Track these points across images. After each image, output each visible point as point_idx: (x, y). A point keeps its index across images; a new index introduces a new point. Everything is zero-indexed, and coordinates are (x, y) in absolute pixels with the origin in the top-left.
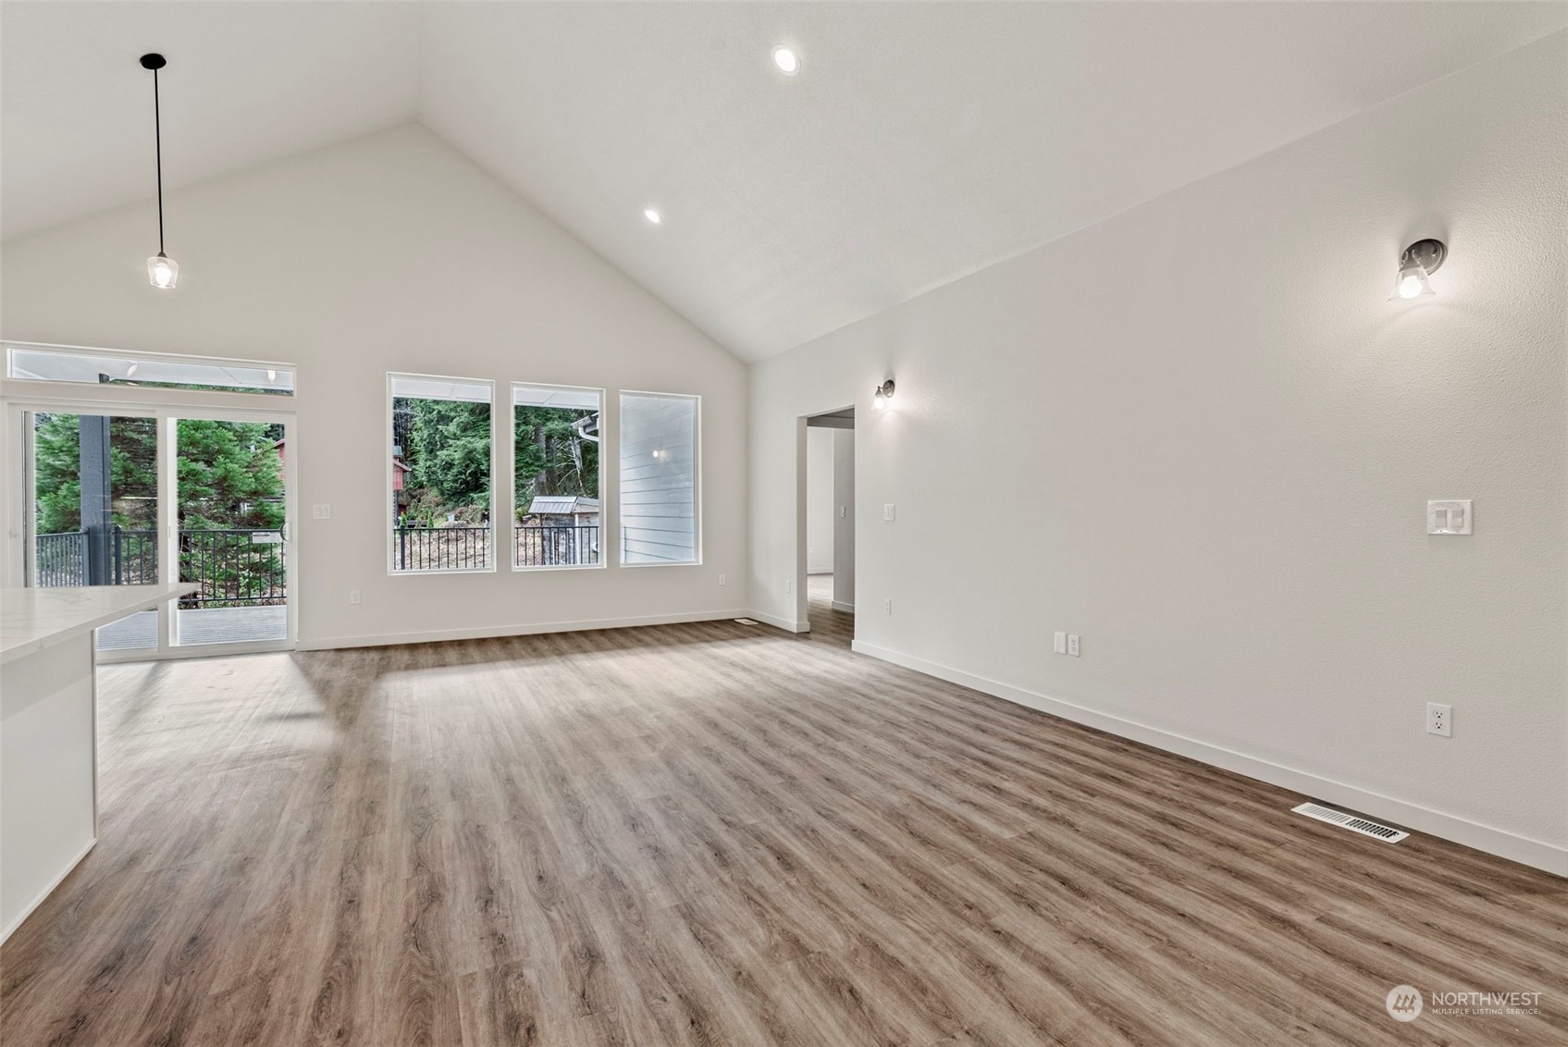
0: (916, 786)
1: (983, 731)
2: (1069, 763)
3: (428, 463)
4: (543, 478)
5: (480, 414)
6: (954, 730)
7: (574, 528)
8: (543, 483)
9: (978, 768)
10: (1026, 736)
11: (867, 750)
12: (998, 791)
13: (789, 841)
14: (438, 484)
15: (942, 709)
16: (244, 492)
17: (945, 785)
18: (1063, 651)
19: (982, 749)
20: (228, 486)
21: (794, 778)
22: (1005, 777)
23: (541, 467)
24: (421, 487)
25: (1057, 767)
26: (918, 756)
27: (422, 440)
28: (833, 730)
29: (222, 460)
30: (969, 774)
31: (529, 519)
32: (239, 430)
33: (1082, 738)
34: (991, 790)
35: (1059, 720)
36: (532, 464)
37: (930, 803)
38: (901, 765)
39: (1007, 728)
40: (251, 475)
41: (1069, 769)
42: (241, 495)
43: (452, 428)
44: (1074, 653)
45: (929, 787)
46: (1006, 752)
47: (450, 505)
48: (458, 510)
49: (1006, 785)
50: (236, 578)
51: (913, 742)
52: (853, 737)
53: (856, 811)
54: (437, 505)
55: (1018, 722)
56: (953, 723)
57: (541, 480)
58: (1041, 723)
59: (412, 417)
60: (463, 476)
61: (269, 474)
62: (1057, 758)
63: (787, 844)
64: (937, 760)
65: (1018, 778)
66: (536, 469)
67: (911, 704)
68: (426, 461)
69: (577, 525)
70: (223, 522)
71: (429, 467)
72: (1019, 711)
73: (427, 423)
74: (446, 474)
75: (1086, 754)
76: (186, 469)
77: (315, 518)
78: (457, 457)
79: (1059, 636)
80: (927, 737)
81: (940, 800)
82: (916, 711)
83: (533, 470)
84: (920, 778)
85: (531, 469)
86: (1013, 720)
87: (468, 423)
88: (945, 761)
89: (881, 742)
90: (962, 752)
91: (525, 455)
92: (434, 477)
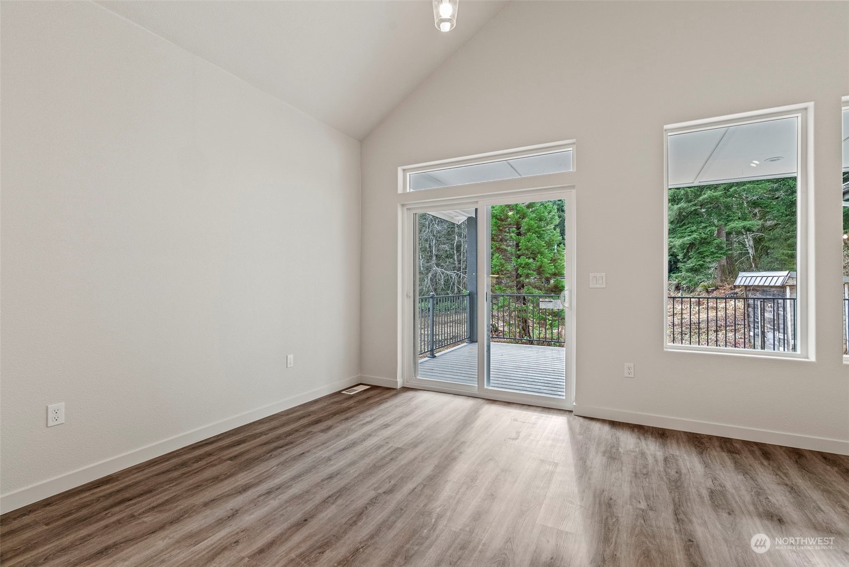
4: (724, 261)
5: (678, 223)
7: (785, 299)
16: (549, 274)
20: (542, 271)
23: (724, 254)
29: (539, 257)
31: (714, 290)
32: (548, 241)
36: (716, 253)
40: (552, 264)
42: (548, 276)
50: (545, 320)
61: (561, 264)
66: (719, 255)
69: (788, 297)
70: (541, 290)
76: (524, 262)
83: (717, 257)
85: (715, 256)
91: (710, 247)
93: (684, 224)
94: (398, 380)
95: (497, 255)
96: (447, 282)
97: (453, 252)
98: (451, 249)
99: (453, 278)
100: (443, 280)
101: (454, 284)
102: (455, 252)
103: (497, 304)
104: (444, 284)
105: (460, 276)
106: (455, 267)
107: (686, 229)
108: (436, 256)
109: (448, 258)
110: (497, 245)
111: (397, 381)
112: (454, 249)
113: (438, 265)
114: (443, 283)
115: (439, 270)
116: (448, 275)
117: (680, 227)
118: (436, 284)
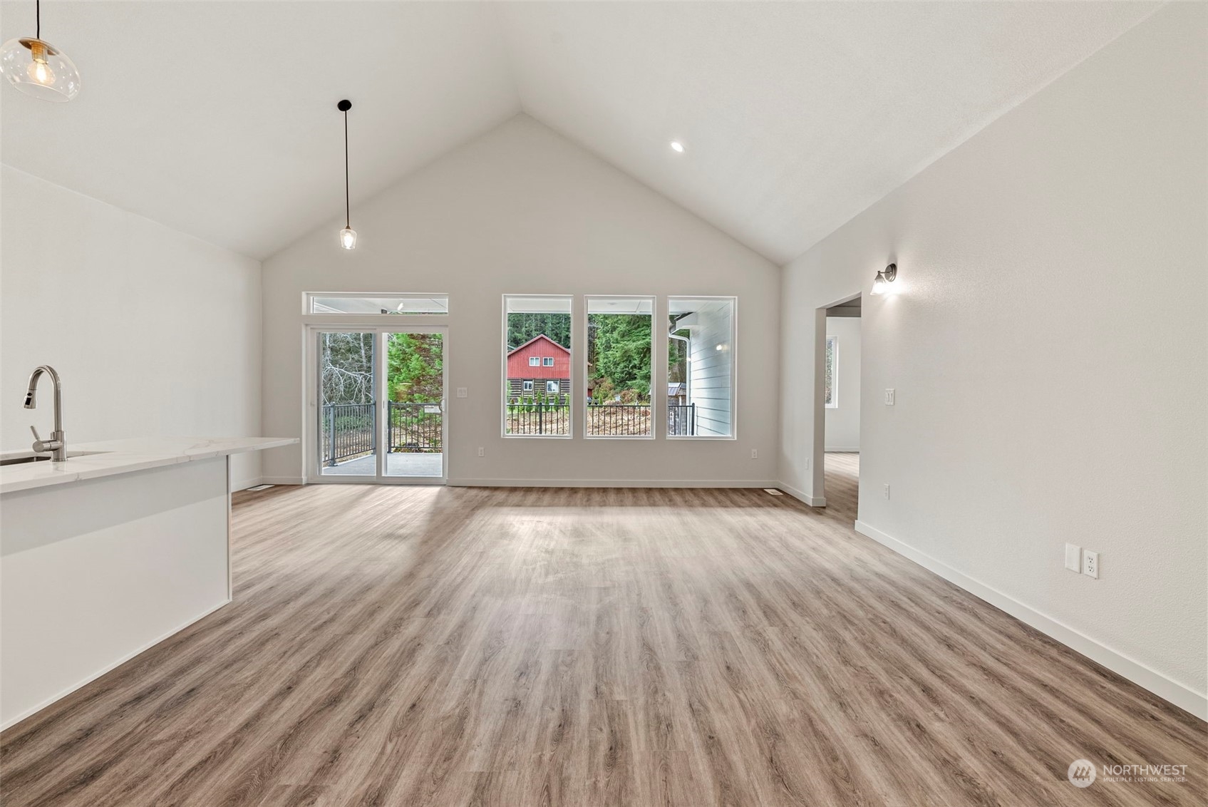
0: (819, 699)
1: (949, 646)
2: (1049, 716)
3: (606, 360)
5: (634, 324)
6: (913, 638)
8: (676, 373)
9: (913, 695)
10: (1006, 664)
11: (795, 643)
12: (919, 731)
13: (637, 729)
14: (612, 374)
15: (915, 610)
17: (856, 707)
18: (1076, 568)
19: (934, 669)
21: (695, 658)
22: (942, 715)
24: (602, 377)
25: (1027, 719)
26: (846, 662)
27: (602, 345)
28: (775, 612)
30: (895, 700)
33: (1090, 684)
34: (910, 729)
35: (1067, 651)
37: (821, 727)
38: (819, 668)
39: (985, 650)
41: (1044, 726)
43: (615, 335)
44: (1090, 573)
45: (834, 704)
46: (964, 681)
47: (619, 389)
48: (623, 392)
49: (937, 728)
51: (852, 643)
52: (790, 625)
53: (730, 713)
54: (611, 390)
55: (1003, 644)
56: (916, 630)
57: (674, 371)
58: (1038, 652)
59: (597, 329)
60: (627, 369)
62: (1034, 705)
63: (632, 733)
64: (867, 671)
65: (959, 719)
67: (880, 598)
68: (604, 359)
69: (680, 404)
71: (606, 363)
72: (1013, 630)
73: (605, 332)
74: (617, 367)
75: (1083, 711)
77: (458, 396)
78: (618, 355)
79: (1071, 551)
80: (873, 641)
81: (836, 725)
82: (880, 607)
84: (831, 691)
86: (998, 640)
87: (625, 331)
88: (877, 675)
89: (817, 636)
90: (904, 669)
92: (608, 370)
93: (638, 327)
94: (303, 477)
95: (417, 356)
96: (349, 388)
97: (359, 344)
98: (355, 339)
99: (359, 382)
100: (342, 385)
101: (360, 391)
102: (362, 345)
103: (416, 417)
104: (344, 391)
105: (370, 379)
106: (362, 366)
107: (640, 332)
108: (332, 349)
109: (351, 353)
110: (417, 344)
111: (302, 479)
112: (360, 340)
113: (334, 363)
114: (342, 389)
115: (336, 370)
116: (350, 378)
117: (636, 329)
118: (332, 390)
